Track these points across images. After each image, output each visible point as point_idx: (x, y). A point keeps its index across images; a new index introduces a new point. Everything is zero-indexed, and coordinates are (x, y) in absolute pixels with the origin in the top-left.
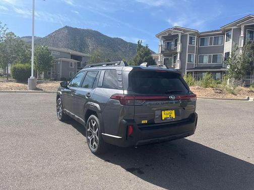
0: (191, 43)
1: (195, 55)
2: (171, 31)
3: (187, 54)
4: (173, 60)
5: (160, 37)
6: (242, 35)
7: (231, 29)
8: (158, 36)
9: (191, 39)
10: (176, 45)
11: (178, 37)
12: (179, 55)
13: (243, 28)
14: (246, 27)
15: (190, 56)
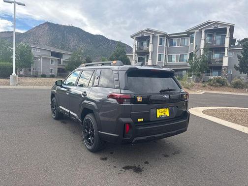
0: (161, 44)
1: (164, 54)
2: (144, 33)
3: (158, 54)
4: (146, 59)
5: (135, 38)
6: (203, 37)
7: (194, 32)
8: (132, 37)
9: (161, 40)
10: (148, 45)
11: (150, 38)
12: (150, 54)
13: (203, 31)
14: (206, 31)
15: (160, 55)
